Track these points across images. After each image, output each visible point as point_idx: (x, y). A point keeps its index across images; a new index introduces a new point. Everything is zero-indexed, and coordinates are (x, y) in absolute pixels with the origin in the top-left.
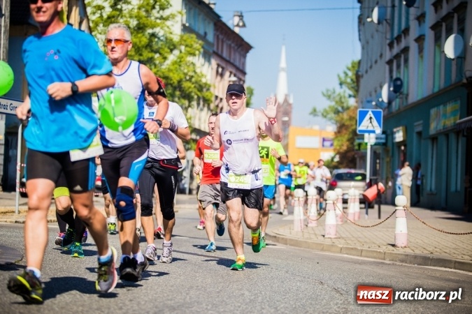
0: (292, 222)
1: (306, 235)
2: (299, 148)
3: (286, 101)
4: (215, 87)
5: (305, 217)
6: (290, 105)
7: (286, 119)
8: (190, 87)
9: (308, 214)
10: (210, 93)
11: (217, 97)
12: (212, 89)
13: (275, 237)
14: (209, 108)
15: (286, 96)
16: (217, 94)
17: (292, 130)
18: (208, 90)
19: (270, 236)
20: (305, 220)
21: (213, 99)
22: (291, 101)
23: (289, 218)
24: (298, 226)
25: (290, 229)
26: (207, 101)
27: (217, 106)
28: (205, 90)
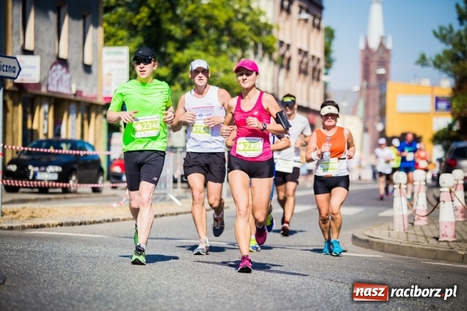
0: (391, 219)
1: (412, 238)
2: (403, 113)
3: (382, 45)
4: (278, 29)
5: (411, 212)
6: (387, 51)
7: (382, 71)
8: (243, 30)
9: (414, 208)
10: (273, 37)
11: (282, 43)
12: (275, 32)
13: (367, 241)
14: (271, 58)
15: (382, 38)
16: (282, 39)
17: (391, 87)
18: (269, 33)
19: (360, 240)
20: (409, 217)
21: (276, 45)
22: (389, 45)
23: (387, 213)
24: (399, 225)
25: (389, 230)
26: (268, 50)
27: (283, 56)
28: (264, 33)
